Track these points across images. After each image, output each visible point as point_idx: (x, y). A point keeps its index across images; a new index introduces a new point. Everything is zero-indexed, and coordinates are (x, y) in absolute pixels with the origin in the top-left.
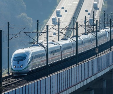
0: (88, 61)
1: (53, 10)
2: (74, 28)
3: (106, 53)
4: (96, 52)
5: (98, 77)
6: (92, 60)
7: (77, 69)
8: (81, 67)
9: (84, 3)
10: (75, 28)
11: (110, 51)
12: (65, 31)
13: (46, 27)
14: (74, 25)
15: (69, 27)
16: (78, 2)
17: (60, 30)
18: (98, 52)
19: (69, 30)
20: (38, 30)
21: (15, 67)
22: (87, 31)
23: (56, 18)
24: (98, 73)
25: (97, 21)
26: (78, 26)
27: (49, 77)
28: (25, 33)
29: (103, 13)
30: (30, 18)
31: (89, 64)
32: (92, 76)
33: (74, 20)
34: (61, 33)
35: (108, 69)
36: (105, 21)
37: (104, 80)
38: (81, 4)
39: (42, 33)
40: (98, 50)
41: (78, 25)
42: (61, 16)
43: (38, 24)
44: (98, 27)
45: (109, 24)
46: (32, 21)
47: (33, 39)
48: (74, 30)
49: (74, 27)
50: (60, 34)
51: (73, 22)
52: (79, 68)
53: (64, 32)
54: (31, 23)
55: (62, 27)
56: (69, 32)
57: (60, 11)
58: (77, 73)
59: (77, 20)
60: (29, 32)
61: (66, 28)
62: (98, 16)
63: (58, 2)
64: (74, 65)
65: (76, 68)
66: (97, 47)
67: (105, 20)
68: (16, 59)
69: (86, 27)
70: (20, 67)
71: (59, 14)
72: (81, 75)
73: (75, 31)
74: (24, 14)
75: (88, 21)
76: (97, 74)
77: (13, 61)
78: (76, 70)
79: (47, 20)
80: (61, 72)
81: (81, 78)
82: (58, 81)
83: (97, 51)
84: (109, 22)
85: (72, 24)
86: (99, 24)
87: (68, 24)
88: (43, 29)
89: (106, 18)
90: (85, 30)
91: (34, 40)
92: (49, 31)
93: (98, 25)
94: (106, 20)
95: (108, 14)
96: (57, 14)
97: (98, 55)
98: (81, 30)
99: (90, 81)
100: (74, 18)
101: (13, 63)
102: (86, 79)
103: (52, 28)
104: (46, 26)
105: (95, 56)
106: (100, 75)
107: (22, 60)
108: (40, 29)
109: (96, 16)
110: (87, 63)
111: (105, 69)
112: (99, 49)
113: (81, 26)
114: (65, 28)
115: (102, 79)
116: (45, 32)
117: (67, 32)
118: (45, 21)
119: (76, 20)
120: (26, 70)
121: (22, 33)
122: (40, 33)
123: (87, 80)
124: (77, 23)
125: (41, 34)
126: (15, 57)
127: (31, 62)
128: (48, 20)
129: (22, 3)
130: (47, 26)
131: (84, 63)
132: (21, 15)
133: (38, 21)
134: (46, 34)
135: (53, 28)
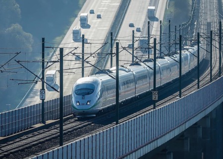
0: (138, 117)
1: (72, 19)
2: (111, 54)
3: (173, 100)
4: (153, 99)
5: (157, 148)
6: (145, 113)
7: (118, 131)
8: (125, 129)
9: (130, 6)
10: (113, 52)
11: (180, 97)
12: (96, 58)
13: (58, 52)
14: (112, 47)
15: (103, 50)
16: (119, 4)
17: (85, 57)
18: (157, 99)
19: (103, 57)
20: (43, 57)
21: (78, 104)
22: (137, 58)
23: (80, 29)
24: (157, 139)
25: (155, 40)
26: (120, 50)
27: (63, 146)
28: (18, 62)
29: (166, 23)
30: (29, 34)
31: (141, 122)
32: (145, 146)
33: (112, 38)
34: (88, 62)
35: (177, 132)
36: (169, 40)
37: (169, 153)
38: (125, 7)
39: (52, 63)
40: (157, 96)
41: (120, 46)
42: (89, 27)
43: (43, 45)
44: (157, 52)
45: (178, 45)
46: (32, 40)
47: (35, 73)
48: (112, 56)
49: (111, 51)
50: (86, 65)
51: (110, 41)
52: (122, 130)
53: (93, 60)
54: (31, 44)
55: (89, 52)
56: (102, 60)
57: (87, 16)
58: (118, 138)
59: (118, 38)
60: (27, 60)
61: (97, 52)
62: (157, 31)
63: (81, 2)
64: (111, 123)
65: (115, 129)
66: (155, 89)
67: (169, 37)
68: (79, 92)
69: (135, 51)
70: (87, 104)
71: (85, 23)
72: (124, 142)
73: (114, 59)
74: (17, 26)
75: (137, 39)
76: (154, 141)
77: (75, 95)
78: (115, 133)
79: (61, 37)
80: (87, 137)
81: (124, 149)
82: (82, 154)
83: (155, 96)
84: (178, 42)
85: (108, 45)
86: (159, 45)
87: (101, 46)
88: (52, 55)
89: (173, 34)
90: (133, 56)
91: (37, 76)
92: (64, 58)
93: (158, 47)
94: (173, 38)
95: (176, 27)
96: (81, 24)
97: (157, 104)
98: (125, 56)
99: (142, 155)
100: (112, 34)
101: (76, 98)
102: (135, 151)
103: (71, 52)
104: (59, 49)
105: (152, 106)
106: (160, 142)
107: (88, 94)
108: (48, 55)
109: (154, 29)
110: (136, 120)
111: (170, 131)
112: (158, 94)
113: (124, 48)
114: (94, 53)
115: (165, 150)
116: (57, 60)
117: (98, 62)
118: (58, 39)
119: (116, 37)
120: (94, 109)
121: (13, 62)
122: (48, 62)
123: (137, 152)
124: (117, 44)
125: (50, 64)
126: (79, 90)
127: (101, 97)
128: (63, 38)
129: (14, 5)
130: (61, 50)
131: (130, 120)
132: (12, 28)
133: (43, 40)
134: (58, 64)
135: (73, 52)
